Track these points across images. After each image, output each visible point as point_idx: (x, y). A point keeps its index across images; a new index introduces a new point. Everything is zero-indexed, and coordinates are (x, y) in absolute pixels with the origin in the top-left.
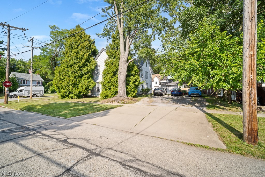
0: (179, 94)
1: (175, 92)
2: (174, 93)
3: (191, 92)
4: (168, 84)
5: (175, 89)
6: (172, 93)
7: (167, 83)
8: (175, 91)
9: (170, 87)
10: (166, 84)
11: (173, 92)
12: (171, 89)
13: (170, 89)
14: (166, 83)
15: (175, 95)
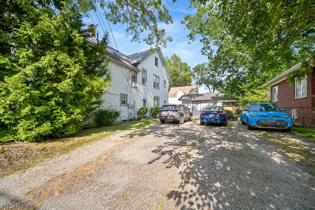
0: (221, 120)
1: (211, 116)
2: (207, 119)
3: (258, 118)
4: (196, 98)
5: (210, 109)
6: (202, 119)
7: (194, 97)
8: (210, 113)
9: (199, 105)
10: (193, 99)
11: (204, 115)
12: (202, 107)
13: (199, 109)
14: (192, 97)
15: (211, 124)
